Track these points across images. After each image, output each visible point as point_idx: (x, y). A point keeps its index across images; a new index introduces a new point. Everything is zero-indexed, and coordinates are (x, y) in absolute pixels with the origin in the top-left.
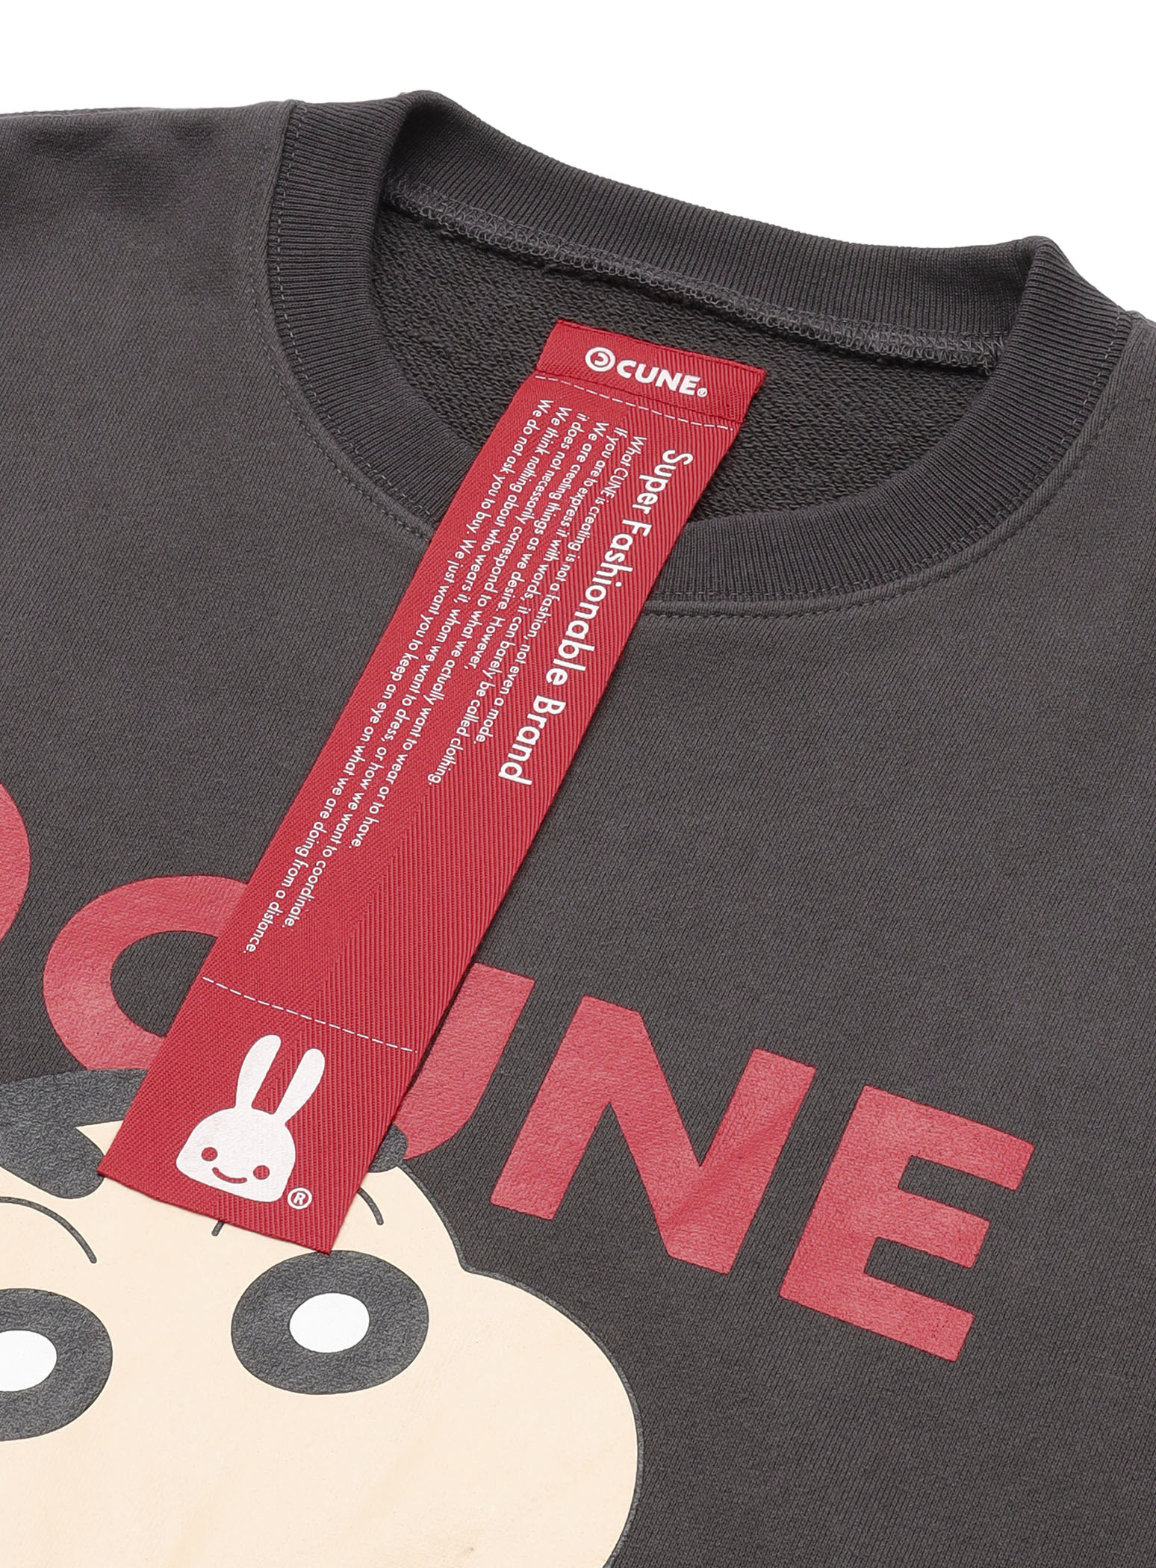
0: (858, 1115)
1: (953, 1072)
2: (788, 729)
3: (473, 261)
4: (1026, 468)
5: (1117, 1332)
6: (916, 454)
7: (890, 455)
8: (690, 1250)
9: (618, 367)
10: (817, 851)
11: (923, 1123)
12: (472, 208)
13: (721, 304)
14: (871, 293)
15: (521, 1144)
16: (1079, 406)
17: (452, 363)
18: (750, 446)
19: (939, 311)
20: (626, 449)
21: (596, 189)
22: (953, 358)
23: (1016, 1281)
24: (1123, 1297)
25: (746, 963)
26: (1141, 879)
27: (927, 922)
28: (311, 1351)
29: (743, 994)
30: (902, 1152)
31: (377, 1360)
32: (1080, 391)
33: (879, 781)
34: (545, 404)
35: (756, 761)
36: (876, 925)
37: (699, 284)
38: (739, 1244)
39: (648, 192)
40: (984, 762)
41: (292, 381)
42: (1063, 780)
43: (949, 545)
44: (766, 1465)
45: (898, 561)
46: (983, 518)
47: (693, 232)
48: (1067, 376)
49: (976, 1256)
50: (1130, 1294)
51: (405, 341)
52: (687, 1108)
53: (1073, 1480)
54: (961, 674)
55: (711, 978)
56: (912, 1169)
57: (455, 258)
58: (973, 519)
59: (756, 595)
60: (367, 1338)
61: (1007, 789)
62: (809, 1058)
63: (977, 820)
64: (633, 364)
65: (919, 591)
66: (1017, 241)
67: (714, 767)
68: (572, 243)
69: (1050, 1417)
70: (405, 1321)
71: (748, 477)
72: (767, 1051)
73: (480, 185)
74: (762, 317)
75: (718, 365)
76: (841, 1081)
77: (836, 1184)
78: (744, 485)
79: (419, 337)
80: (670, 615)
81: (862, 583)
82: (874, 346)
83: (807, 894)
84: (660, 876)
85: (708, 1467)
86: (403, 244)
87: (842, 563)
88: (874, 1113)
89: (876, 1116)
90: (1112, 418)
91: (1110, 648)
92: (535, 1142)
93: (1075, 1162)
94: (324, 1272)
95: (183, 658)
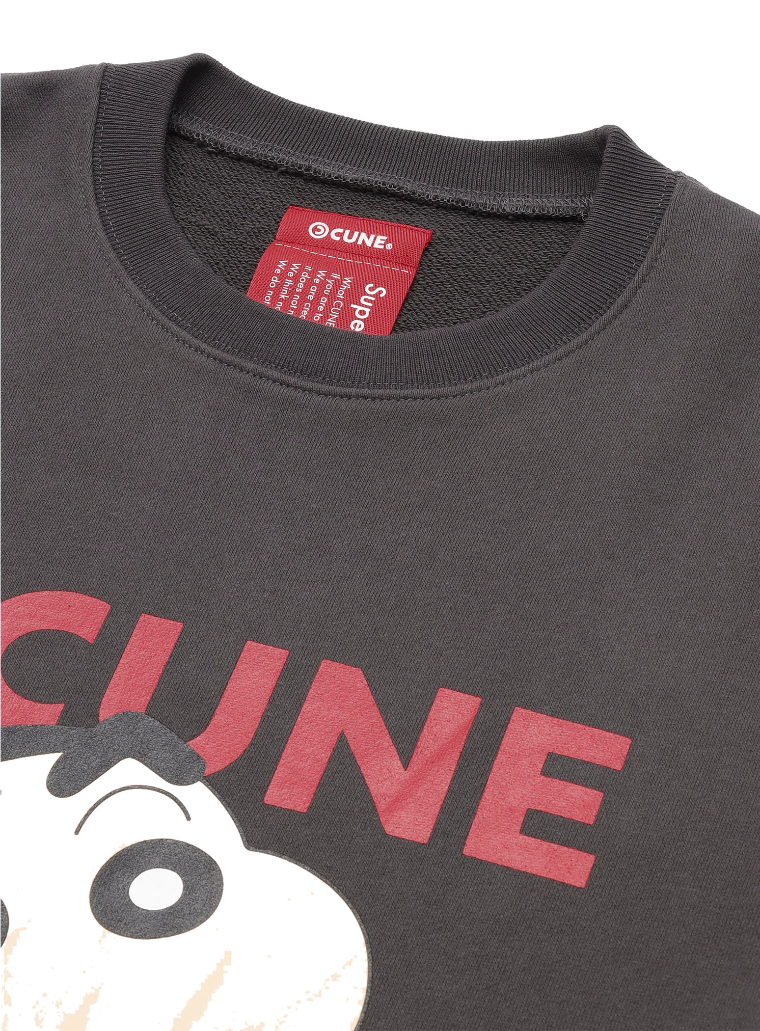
0: (512, 727)
1: (575, 694)
2: (457, 471)
3: (231, 168)
4: (611, 285)
5: (694, 859)
6: (537, 279)
7: (519, 282)
8: (401, 829)
9: (331, 234)
10: (478, 551)
11: (556, 730)
12: (230, 132)
13: (399, 189)
14: (501, 173)
15: (283, 763)
16: (644, 241)
17: (219, 239)
18: (424, 282)
19: (548, 181)
20: (340, 286)
21: (313, 117)
22: (559, 211)
23: (624, 830)
24: (696, 835)
25: (432, 630)
26: (698, 555)
27: (554, 594)
28: (144, 910)
29: (431, 651)
30: (543, 750)
31: (189, 914)
32: (644, 230)
33: (519, 502)
34: (283, 263)
35: (435, 494)
36: (520, 599)
37: (384, 177)
38: (434, 822)
39: (348, 118)
40: (589, 484)
41: (112, 255)
42: (643, 492)
43: (561, 339)
44: (456, 971)
45: (527, 352)
46: (584, 320)
47: (378, 142)
48: (634, 221)
49: (595, 816)
50: (701, 833)
51: (186, 225)
52: (395, 731)
53: (667, 960)
54: (573, 425)
55: (409, 642)
56: (550, 761)
57: (218, 167)
58: (576, 321)
59: (431, 384)
60: (182, 899)
61: (605, 500)
62: (477, 691)
63: (586, 522)
64: (341, 230)
65: (542, 370)
66: (597, 129)
67: (407, 500)
68: (297, 153)
69: (650, 920)
70: (207, 886)
71: (424, 304)
72: (448, 688)
73: (234, 116)
74: (428, 195)
75: (399, 228)
76: (499, 704)
77: (498, 774)
78: (421, 310)
79: (196, 222)
80: (374, 399)
81: (503, 369)
82: (506, 208)
83: (472, 581)
84: (373, 575)
85: (416, 973)
86: (183, 159)
87: (489, 358)
88: (523, 725)
89: (524, 727)
90: (666, 246)
91: (671, 400)
92: (293, 760)
93: (660, 748)
94: (151, 854)
95: (42, 442)
